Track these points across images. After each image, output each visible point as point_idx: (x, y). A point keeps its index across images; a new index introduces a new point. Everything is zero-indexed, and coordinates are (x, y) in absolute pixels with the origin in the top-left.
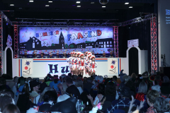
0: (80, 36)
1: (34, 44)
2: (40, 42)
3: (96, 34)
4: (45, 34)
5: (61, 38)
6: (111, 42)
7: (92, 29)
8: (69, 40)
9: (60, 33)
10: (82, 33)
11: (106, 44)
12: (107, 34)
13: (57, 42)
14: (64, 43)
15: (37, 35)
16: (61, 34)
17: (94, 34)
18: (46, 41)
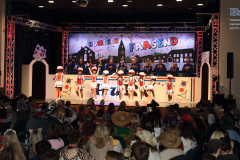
0: (147, 46)
1: (86, 56)
2: (93, 53)
3: (169, 43)
4: (100, 43)
5: (122, 48)
6: (191, 55)
7: (164, 35)
8: (132, 51)
9: (119, 41)
10: (149, 41)
11: (184, 57)
12: (186, 42)
13: (115, 53)
14: (124, 55)
15: (90, 44)
16: (122, 43)
17: (167, 42)
18: (101, 53)
